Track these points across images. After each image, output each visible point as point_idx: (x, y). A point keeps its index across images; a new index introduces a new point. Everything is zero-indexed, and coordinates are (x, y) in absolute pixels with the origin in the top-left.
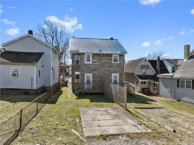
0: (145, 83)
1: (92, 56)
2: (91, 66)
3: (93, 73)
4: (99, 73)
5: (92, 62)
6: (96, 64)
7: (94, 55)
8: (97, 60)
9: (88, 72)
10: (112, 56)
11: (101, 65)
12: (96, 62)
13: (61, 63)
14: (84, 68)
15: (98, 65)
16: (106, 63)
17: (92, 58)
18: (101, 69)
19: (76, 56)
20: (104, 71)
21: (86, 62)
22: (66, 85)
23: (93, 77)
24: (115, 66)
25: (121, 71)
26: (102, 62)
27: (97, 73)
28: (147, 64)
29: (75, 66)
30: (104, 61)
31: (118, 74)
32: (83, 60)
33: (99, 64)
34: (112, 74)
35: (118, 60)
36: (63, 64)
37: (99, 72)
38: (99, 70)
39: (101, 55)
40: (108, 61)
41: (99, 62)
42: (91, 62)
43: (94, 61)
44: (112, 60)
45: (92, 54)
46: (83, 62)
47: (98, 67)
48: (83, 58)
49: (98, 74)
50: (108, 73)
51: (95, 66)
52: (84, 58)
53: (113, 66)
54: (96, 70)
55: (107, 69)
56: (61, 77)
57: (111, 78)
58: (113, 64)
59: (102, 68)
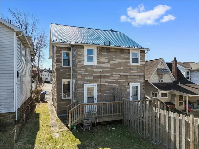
0: (166, 95)
1: (97, 52)
2: (95, 70)
3: (99, 82)
4: (109, 82)
5: (98, 63)
6: (104, 65)
7: (101, 49)
8: (106, 59)
9: (91, 82)
10: (129, 53)
11: (113, 69)
12: (104, 63)
13: (33, 67)
14: (83, 73)
15: (108, 68)
16: (119, 65)
17: (97, 54)
18: (112, 75)
19: (63, 52)
20: (118, 79)
21: (86, 63)
22: (42, 98)
23: (99, 90)
24: (135, 70)
25: (143, 79)
26: (114, 62)
27: (106, 82)
28: (164, 68)
29: (62, 70)
30: (117, 61)
31: (139, 84)
32: (80, 58)
33: (109, 66)
34: (131, 83)
35: (139, 60)
36: (35, 67)
37: (109, 80)
38: (108, 77)
39: (112, 50)
40: (124, 61)
41: (109, 62)
42: (94, 63)
43: (101, 60)
44: (129, 59)
45: (97, 48)
46: (80, 62)
47: (108, 72)
48: (80, 55)
49: (107, 84)
50: (124, 82)
51: (101, 70)
52: (83, 55)
53: (132, 69)
54: (104, 77)
55: (122, 74)
56: (34, 85)
57: (128, 90)
58: (131, 66)
59: (114, 73)
